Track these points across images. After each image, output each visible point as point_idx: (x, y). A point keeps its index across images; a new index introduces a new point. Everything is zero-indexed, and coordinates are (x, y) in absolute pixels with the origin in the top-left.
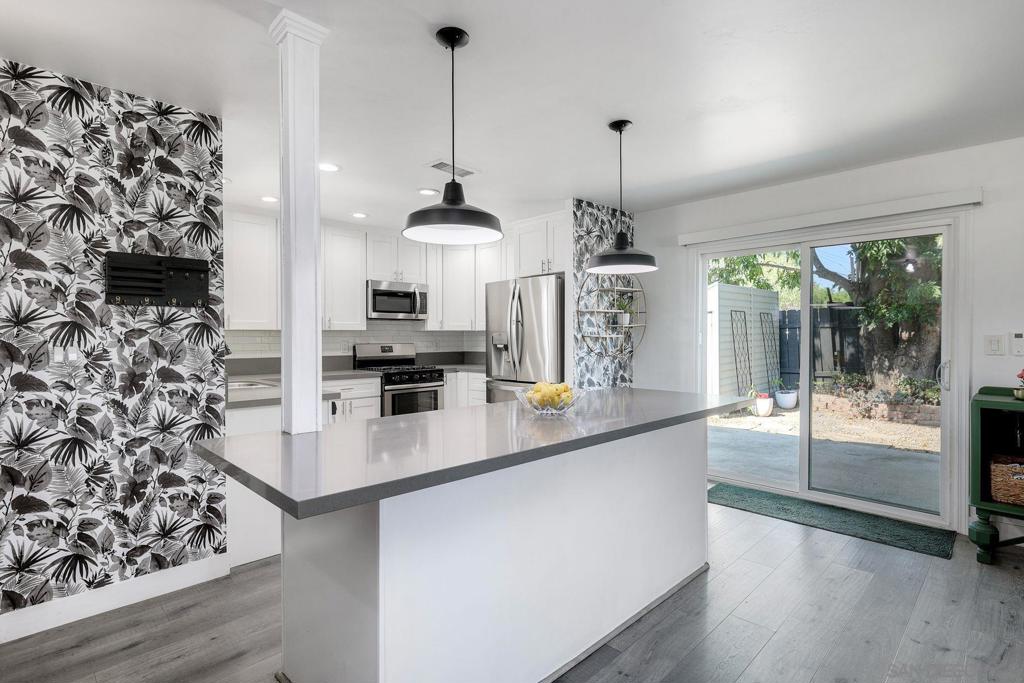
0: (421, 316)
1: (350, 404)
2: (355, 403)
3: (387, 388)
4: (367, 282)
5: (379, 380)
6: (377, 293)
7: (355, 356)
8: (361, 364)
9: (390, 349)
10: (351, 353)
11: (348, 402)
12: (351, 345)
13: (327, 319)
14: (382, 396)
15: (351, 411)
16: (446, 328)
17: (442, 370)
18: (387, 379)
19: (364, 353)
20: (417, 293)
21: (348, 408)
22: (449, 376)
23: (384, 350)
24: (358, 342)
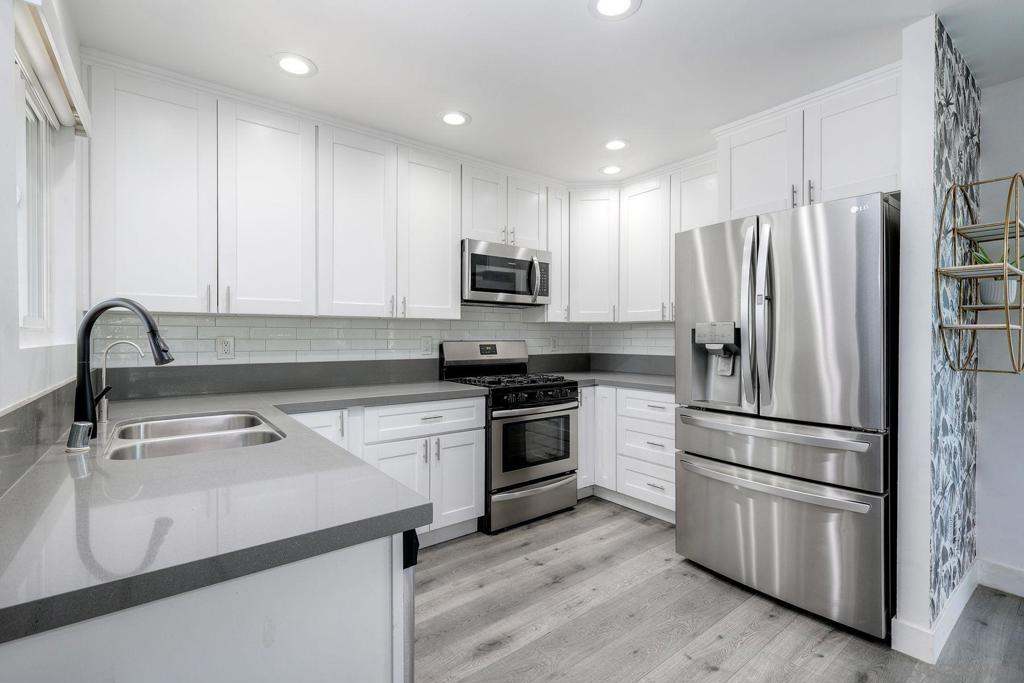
0: (540, 300)
1: (438, 443)
2: (445, 441)
3: (495, 414)
4: (462, 242)
5: (483, 400)
6: (477, 260)
7: (442, 359)
8: (452, 372)
9: (493, 350)
10: (436, 355)
11: (434, 440)
12: (436, 343)
13: (400, 300)
14: (488, 428)
15: (438, 454)
16: (574, 319)
17: (576, 383)
18: (496, 400)
19: (455, 354)
20: (536, 262)
21: (433, 450)
22: (585, 392)
23: (484, 350)
24: (446, 338)
